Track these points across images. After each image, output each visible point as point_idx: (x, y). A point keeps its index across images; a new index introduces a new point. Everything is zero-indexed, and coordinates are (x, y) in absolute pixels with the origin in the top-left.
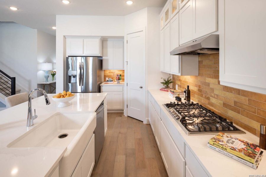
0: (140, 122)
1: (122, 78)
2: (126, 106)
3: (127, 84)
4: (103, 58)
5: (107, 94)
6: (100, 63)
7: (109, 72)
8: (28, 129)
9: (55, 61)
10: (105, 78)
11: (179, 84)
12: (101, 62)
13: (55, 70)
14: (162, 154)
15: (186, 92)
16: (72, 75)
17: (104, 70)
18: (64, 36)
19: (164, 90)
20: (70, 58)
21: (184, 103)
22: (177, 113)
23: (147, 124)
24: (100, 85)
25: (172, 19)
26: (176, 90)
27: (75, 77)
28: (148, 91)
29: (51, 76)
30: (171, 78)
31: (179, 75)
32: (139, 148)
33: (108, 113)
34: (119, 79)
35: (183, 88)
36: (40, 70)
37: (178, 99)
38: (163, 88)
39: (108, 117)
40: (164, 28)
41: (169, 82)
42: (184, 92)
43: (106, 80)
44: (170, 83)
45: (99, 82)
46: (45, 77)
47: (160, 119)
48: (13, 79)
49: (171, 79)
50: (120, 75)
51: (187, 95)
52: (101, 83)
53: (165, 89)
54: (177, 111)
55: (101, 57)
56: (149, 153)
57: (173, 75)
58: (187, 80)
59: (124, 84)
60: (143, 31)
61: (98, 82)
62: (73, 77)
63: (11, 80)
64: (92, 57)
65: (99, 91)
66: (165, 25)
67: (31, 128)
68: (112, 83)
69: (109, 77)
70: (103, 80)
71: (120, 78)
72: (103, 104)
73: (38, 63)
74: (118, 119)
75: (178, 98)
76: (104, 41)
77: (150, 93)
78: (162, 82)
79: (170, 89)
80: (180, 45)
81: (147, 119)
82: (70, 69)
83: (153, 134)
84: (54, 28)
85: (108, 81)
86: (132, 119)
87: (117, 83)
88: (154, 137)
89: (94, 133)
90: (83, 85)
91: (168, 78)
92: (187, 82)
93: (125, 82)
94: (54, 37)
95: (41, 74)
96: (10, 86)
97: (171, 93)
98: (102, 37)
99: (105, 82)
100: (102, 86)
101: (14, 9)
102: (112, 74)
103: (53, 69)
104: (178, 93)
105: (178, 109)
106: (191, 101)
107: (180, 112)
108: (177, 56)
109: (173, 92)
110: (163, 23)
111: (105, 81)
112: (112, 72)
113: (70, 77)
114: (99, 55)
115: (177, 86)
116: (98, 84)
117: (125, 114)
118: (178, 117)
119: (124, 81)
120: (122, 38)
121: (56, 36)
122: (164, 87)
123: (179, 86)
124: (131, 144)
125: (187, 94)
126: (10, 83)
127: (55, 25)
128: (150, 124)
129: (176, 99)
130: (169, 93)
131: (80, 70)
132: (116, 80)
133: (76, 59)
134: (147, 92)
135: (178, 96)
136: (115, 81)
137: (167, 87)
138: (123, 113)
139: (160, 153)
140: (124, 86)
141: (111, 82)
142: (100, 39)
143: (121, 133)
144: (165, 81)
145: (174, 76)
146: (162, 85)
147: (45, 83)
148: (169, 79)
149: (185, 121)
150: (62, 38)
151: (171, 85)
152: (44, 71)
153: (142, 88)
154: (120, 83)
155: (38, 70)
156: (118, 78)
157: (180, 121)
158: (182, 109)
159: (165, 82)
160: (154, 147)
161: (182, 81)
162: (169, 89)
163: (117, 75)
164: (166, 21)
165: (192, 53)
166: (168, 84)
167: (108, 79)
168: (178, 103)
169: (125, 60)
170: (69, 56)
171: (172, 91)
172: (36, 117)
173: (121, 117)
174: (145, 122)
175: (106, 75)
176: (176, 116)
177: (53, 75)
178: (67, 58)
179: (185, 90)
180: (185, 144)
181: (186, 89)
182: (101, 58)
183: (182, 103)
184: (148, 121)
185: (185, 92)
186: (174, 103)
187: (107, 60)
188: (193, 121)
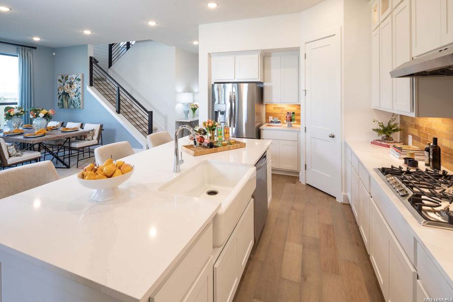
0: (331, 197)
1: (297, 118)
2: (303, 167)
3: (305, 130)
4: (265, 84)
5: (271, 143)
6: (259, 92)
7: (274, 108)
8: (175, 175)
9: (196, 90)
10: (267, 118)
11: (416, 134)
12: (261, 91)
13: (196, 103)
14: (373, 258)
15: (431, 150)
16: (219, 111)
17: (266, 105)
18: (209, 54)
19: (381, 145)
20: (216, 85)
21: (424, 170)
22: (404, 186)
23: (344, 204)
24: (260, 128)
25: (396, 8)
26: (408, 145)
27: (223, 113)
28: (345, 143)
29: (191, 111)
30: (398, 121)
31: (413, 115)
32: (328, 239)
33: (273, 175)
34: (291, 120)
35: (425, 142)
36: (179, 103)
37: (412, 162)
38: (379, 140)
39: (273, 180)
40: (379, 26)
41: (391, 128)
42: (425, 150)
43: (270, 121)
44: (395, 131)
45: (258, 124)
46: (184, 112)
47: (368, 195)
48: (150, 114)
49: (395, 125)
50: (293, 113)
51: (431, 157)
52: (261, 125)
53: (383, 143)
54: (403, 182)
55: (262, 83)
56: (346, 252)
57: (401, 116)
58: (434, 127)
59: (300, 129)
60: (334, 35)
61: (257, 122)
62: (221, 114)
63: (148, 115)
64: (247, 84)
65: (259, 136)
66: (381, 20)
67: (178, 174)
68: (279, 126)
69: (274, 115)
70: (264, 120)
71: (293, 117)
72: (265, 157)
73: (176, 93)
74: (289, 186)
75: (410, 161)
76: (265, 56)
77: (349, 147)
78: (375, 128)
79: (395, 142)
80: (414, 58)
81: (343, 193)
82: (216, 102)
83: (356, 223)
84: (195, 43)
85: (272, 122)
86: (315, 190)
87: (288, 126)
88: (358, 227)
89: (253, 197)
90: (234, 127)
91: (390, 121)
92: (434, 131)
93: (302, 126)
94: (196, 56)
95: (180, 108)
96: (147, 122)
97: (395, 151)
98: (262, 51)
99: (267, 124)
100: (263, 129)
101: (152, 24)
102: (278, 111)
103: (194, 101)
104: (412, 152)
105: (406, 179)
106: (442, 168)
107: (410, 184)
108: (408, 79)
109: (400, 149)
110: (376, 17)
111: (267, 122)
112: (279, 108)
113: (217, 113)
114: (259, 80)
115: (410, 138)
116: (256, 126)
117: (302, 180)
118: (405, 194)
119: (300, 124)
120: (297, 50)
121: (198, 54)
122: (381, 139)
123: (414, 137)
124: (313, 230)
125: (431, 153)
126: (147, 118)
127: (197, 40)
128: (350, 205)
129: (406, 163)
130: (391, 149)
131: (230, 104)
132: (285, 121)
133: (224, 87)
134: (343, 144)
135: (411, 157)
136: (284, 123)
137: (388, 139)
138: (299, 177)
139: (368, 256)
140: (300, 131)
141: (278, 124)
142: (260, 54)
143: (295, 209)
144: (382, 126)
145: (405, 119)
146: (376, 133)
147: (184, 121)
148: (392, 124)
149: (420, 201)
150: (207, 56)
151: (396, 136)
152: (183, 104)
153: (333, 137)
154: (292, 127)
155: (176, 103)
156: (289, 117)
157: (409, 200)
158: (415, 180)
159: (382, 128)
160: (357, 244)
161: (421, 127)
162: (392, 143)
163: (288, 113)
164: (384, 12)
165: (444, 72)
166: (390, 133)
167: (272, 118)
168: (408, 168)
169: (302, 88)
170: (215, 83)
171: (399, 146)
172: (182, 161)
173: (294, 185)
174: (340, 199)
175: (268, 112)
176: (401, 191)
177: (194, 110)
178: (213, 86)
179: (427, 146)
180: (415, 241)
181: (429, 144)
182: (260, 85)
183: (417, 170)
184: (346, 198)
185: (428, 150)
186: (400, 168)
187: (271, 87)
188: (438, 203)
